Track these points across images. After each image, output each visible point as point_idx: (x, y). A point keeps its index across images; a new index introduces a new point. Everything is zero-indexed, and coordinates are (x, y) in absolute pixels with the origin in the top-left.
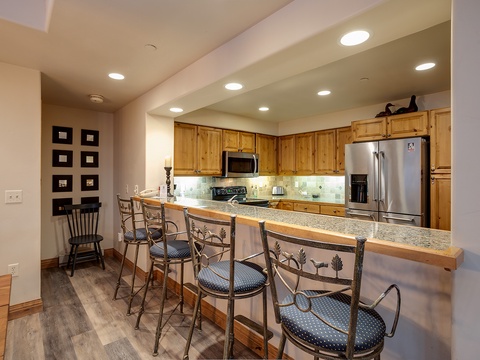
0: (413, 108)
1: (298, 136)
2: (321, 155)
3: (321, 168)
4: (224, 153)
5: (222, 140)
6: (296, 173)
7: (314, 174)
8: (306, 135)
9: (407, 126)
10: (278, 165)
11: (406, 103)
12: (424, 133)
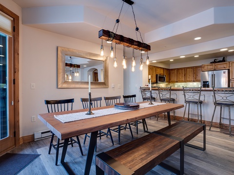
0: (224, 60)
1: (178, 69)
2: (188, 76)
3: (188, 80)
4: (157, 75)
5: (156, 70)
6: (177, 82)
7: (185, 82)
8: (181, 69)
9: (222, 66)
10: (170, 79)
11: (221, 59)
12: (228, 68)
